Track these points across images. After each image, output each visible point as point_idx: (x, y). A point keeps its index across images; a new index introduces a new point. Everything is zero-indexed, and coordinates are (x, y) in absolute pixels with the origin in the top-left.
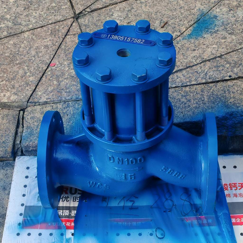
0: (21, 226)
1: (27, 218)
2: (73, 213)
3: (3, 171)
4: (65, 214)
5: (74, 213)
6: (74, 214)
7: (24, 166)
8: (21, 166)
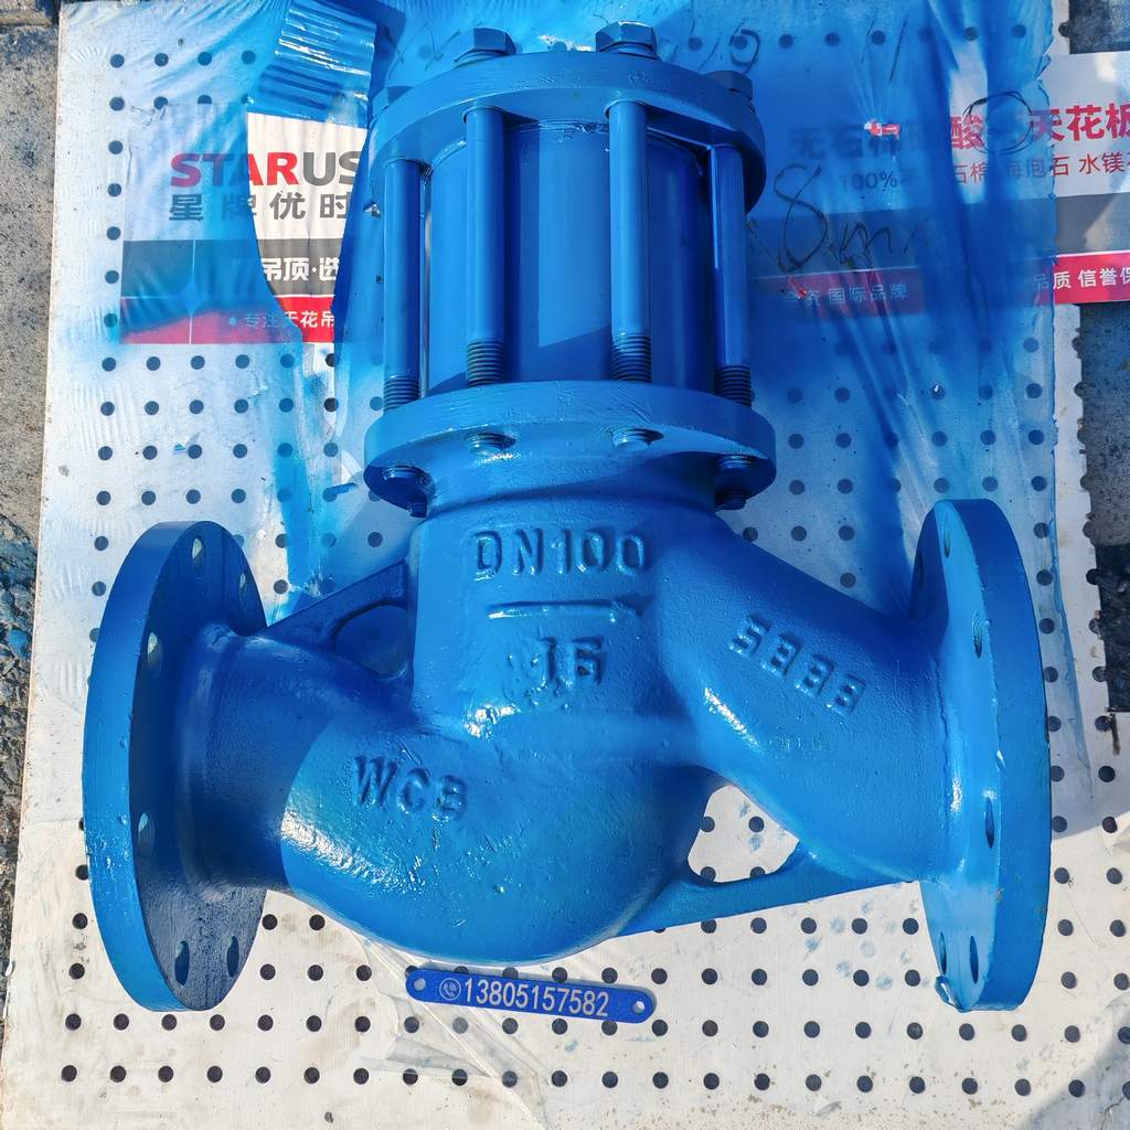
0: (117, 327)
1: (137, 294)
2: (325, 271)
3: (13, 74)
4: (292, 276)
5: (328, 268)
6: (328, 273)
7: (101, 50)
8: (88, 52)
